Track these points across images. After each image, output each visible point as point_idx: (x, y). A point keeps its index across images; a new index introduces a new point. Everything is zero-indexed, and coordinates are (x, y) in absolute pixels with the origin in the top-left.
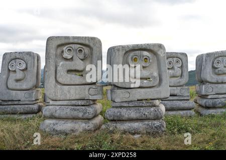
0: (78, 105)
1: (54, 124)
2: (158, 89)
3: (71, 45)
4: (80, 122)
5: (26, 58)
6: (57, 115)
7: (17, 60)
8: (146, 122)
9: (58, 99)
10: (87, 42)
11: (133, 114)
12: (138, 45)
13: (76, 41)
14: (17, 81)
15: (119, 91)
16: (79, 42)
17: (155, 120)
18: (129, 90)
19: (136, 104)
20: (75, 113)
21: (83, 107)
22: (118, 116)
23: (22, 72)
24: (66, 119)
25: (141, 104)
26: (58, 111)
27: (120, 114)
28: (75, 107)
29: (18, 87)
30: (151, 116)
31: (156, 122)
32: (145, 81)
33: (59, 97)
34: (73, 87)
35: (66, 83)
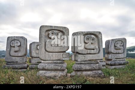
0: (58, 63)
1: (45, 73)
2: (98, 55)
3: (53, 31)
4: (59, 72)
5: (20, 40)
6: (46, 68)
7: (16, 41)
8: (94, 71)
9: (47, 60)
10: (62, 29)
11: (88, 67)
12: (89, 32)
13: (56, 28)
14: (16, 52)
15: (80, 56)
16: (58, 29)
17: (98, 70)
18: (84, 55)
19: (89, 62)
20: (56, 67)
21: (60, 64)
22: (79, 68)
23: (18, 47)
24: (52, 70)
25: (91, 62)
26: (47, 66)
27: (81, 68)
28: (56, 64)
29: (16, 55)
30: (97, 68)
31: (99, 71)
32: (92, 51)
33: (47, 59)
34: (54, 53)
35: (51, 51)
